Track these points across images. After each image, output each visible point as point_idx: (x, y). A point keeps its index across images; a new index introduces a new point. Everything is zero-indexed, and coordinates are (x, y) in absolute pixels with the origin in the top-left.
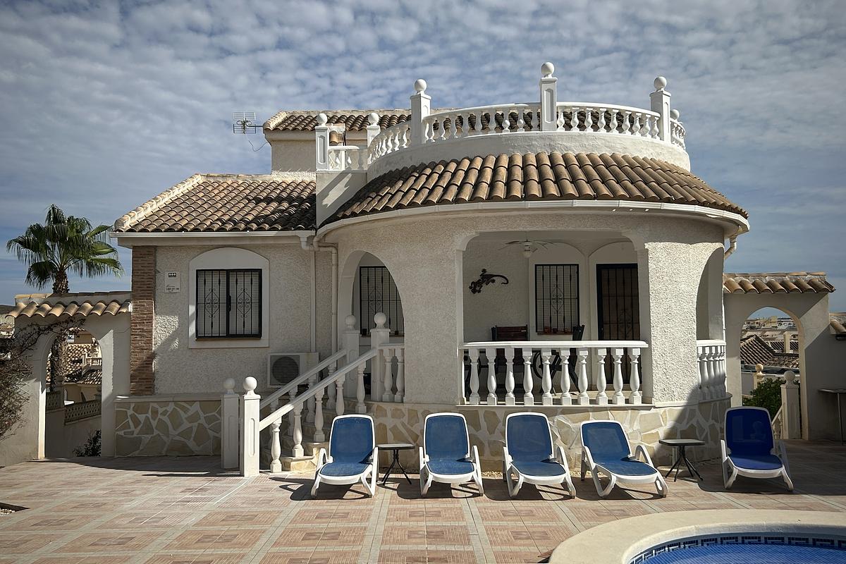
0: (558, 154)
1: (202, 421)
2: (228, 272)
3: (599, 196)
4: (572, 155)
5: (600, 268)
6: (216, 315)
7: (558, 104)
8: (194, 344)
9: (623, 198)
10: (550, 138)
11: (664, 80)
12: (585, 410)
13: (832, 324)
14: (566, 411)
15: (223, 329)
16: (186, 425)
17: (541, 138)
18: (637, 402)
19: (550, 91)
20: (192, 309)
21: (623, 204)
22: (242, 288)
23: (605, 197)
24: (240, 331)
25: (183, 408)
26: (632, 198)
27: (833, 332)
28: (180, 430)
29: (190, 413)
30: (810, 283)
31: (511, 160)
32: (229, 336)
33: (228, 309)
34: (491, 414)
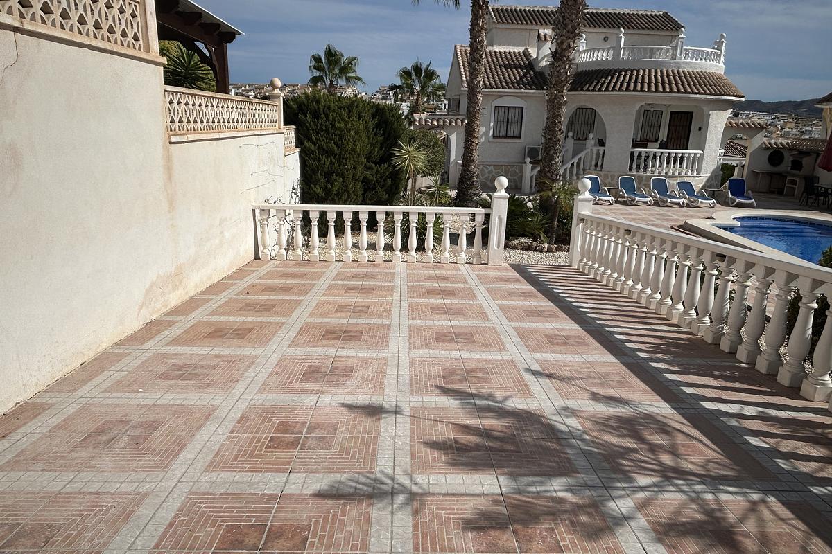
0: (681, 70)
1: (494, 173)
2: (509, 107)
3: (700, 93)
4: (686, 71)
5: (672, 113)
6: (502, 127)
7: (684, 48)
8: (491, 140)
9: (708, 94)
10: (678, 63)
11: (725, 35)
12: (677, 177)
13: (764, 143)
14: (670, 177)
15: (505, 133)
16: (487, 175)
17: (675, 63)
18: (695, 174)
19: (682, 42)
20: (492, 124)
21: (709, 97)
22: (514, 116)
23: (702, 94)
24: (512, 135)
25: (486, 168)
26: (711, 94)
27: (764, 146)
28: (485, 177)
29: (489, 170)
30: (759, 124)
31: (661, 72)
32: (507, 137)
33: (507, 125)
34: (640, 177)
